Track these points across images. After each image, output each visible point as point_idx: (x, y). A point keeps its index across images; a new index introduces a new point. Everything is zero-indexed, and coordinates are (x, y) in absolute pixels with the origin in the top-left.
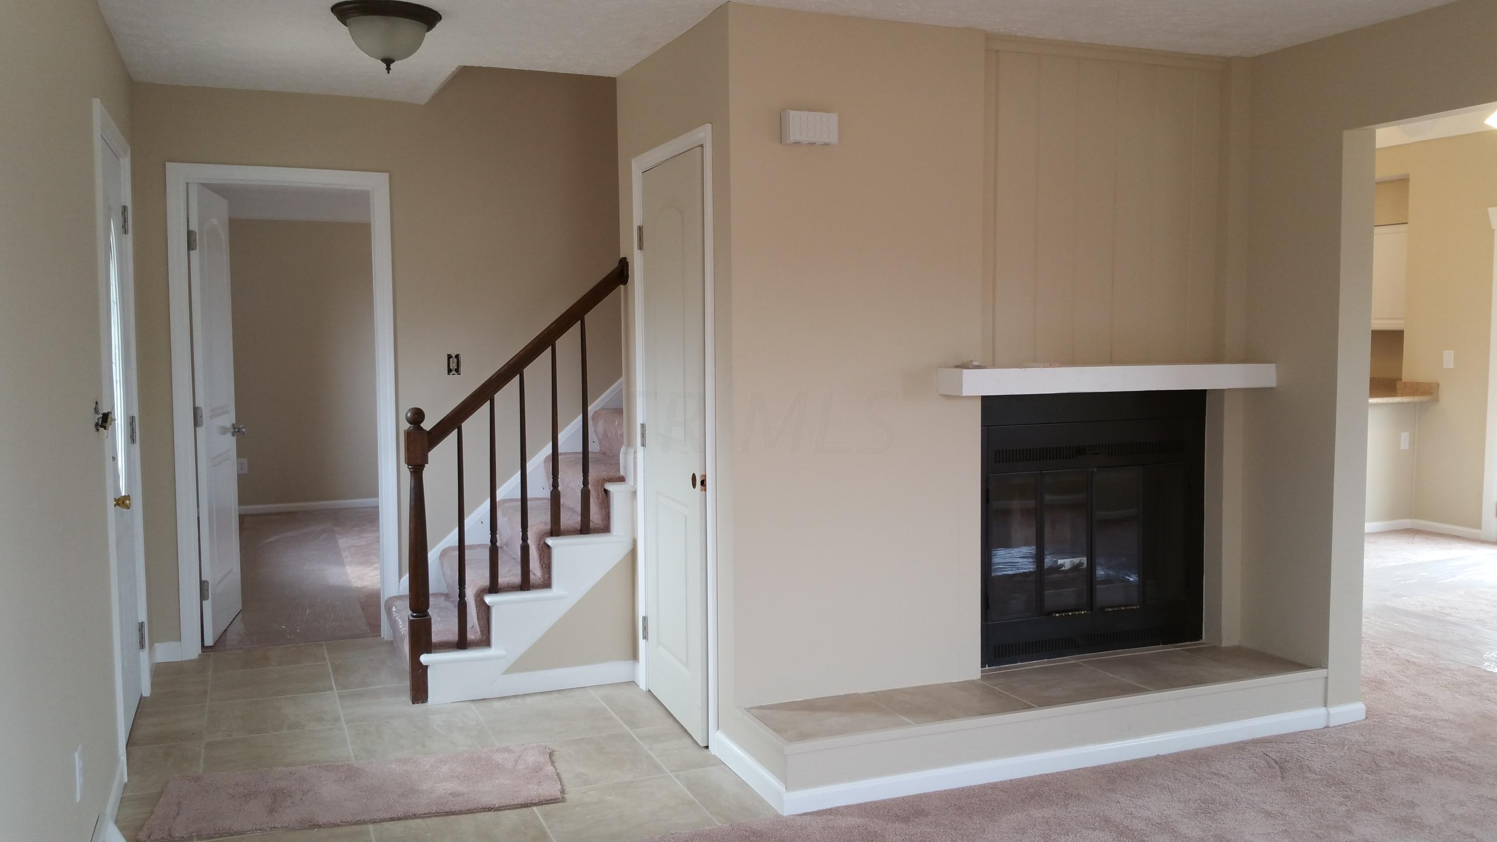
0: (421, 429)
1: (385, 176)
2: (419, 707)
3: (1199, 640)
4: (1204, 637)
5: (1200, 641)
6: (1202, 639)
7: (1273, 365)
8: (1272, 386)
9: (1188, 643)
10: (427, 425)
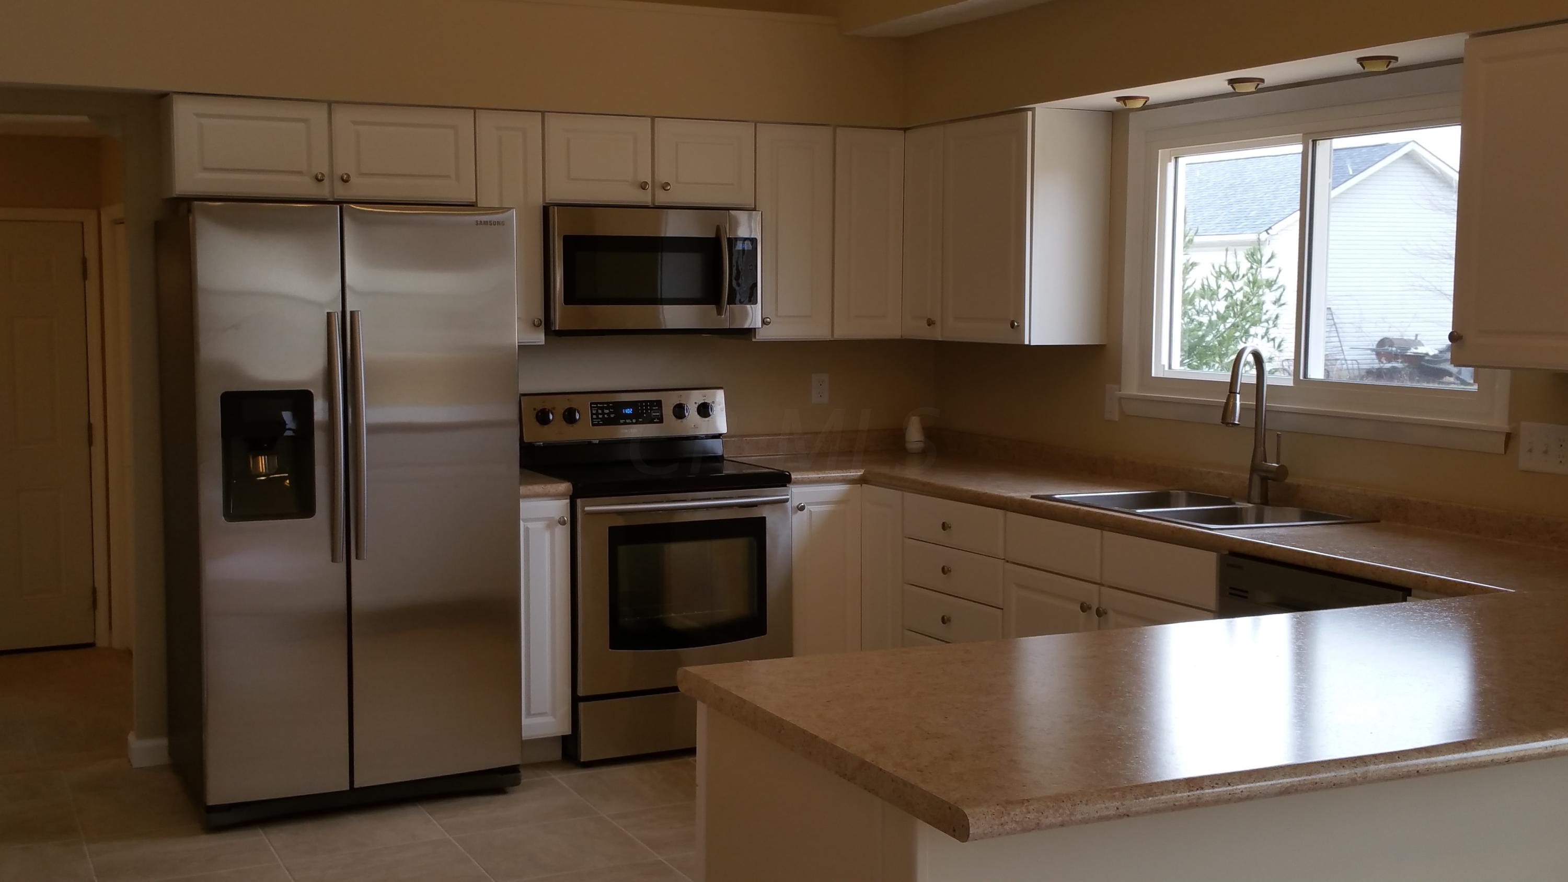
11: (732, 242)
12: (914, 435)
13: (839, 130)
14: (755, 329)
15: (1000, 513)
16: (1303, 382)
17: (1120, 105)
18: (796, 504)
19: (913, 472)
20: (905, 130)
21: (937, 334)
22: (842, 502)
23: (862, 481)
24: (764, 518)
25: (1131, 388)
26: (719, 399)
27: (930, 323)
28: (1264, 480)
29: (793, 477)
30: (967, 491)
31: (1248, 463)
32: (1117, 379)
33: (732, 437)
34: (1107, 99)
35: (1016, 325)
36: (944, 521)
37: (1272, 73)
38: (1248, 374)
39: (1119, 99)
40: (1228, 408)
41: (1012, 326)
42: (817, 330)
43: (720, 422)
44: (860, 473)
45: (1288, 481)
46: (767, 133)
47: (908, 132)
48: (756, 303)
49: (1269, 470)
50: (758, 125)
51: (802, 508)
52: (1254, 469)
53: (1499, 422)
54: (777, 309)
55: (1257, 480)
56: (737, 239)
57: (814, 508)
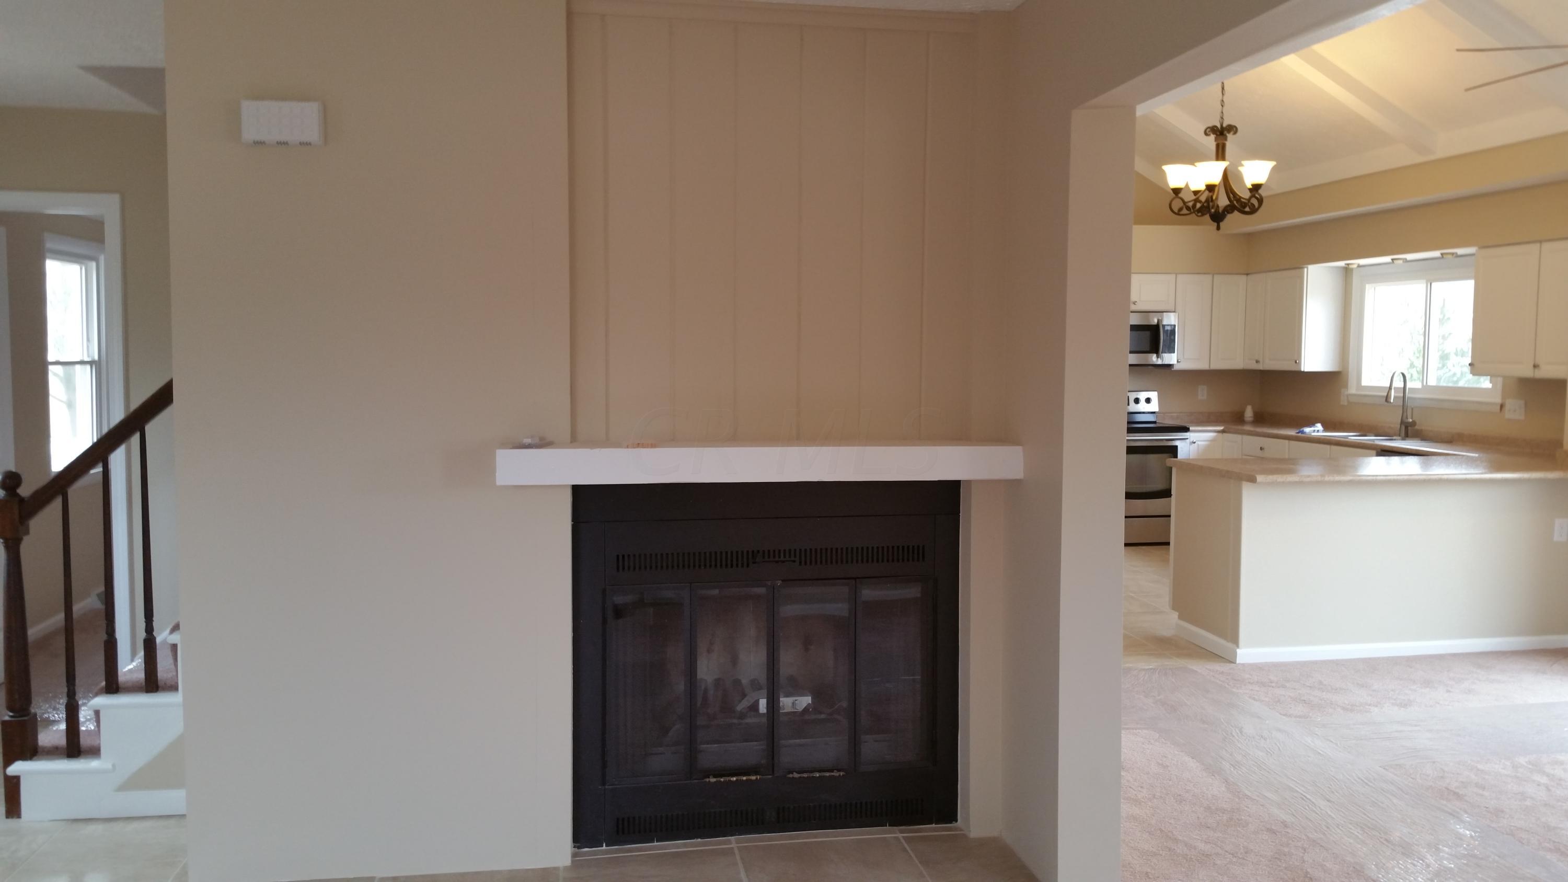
0: (18, 495)
1: (116, 198)
2: (12, 822)
3: (951, 823)
4: (959, 820)
5: (953, 825)
6: (957, 821)
7: (1019, 449)
8: (1018, 477)
9: (934, 825)
10: (25, 491)
11: (1164, 326)
12: (1249, 413)
13: (1215, 276)
14: (1173, 365)
15: (1287, 442)
16: (1426, 388)
17: (1347, 266)
18: (1191, 441)
19: (1248, 428)
20: (1247, 274)
21: (1260, 367)
22: (1213, 441)
23: (1223, 432)
24: (1177, 447)
25: (1352, 390)
26: (1154, 395)
27: (1257, 362)
28: (1406, 428)
29: (1190, 428)
30: (1272, 433)
31: (1400, 421)
32: (1346, 386)
33: (1160, 413)
34: (1342, 264)
35: (1297, 362)
36: (1261, 446)
37: (1410, 257)
38: (1398, 383)
39: (1346, 264)
40: (1387, 398)
41: (1296, 362)
42: (1202, 365)
43: (1154, 407)
44: (1222, 428)
45: (1416, 427)
46: (1181, 278)
47: (1249, 277)
48: (1174, 352)
49: (1409, 423)
50: (1178, 275)
51: (1194, 443)
52: (1402, 422)
53: (1498, 400)
54: (1183, 355)
55: (1403, 428)
56: (1165, 325)
57: (1199, 443)
